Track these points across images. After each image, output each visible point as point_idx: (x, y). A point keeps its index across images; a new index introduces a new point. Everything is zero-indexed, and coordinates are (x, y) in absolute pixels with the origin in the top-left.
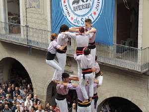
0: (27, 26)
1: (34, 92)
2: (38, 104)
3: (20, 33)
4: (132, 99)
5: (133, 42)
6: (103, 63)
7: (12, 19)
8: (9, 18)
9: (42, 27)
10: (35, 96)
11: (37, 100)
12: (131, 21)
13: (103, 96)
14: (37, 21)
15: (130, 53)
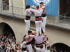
0: (12, 6)
2: (18, 46)
3: (9, 10)
4: (68, 44)
5: (68, 14)
6: (52, 25)
7: (5, 2)
8: (3, 2)
9: (20, 7)
12: (67, 3)
13: (52, 42)
14: (18, 4)
15: (66, 20)
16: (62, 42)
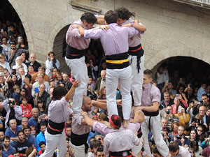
16: (192, 52)
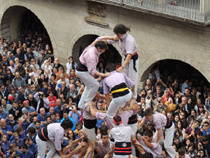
1: (54, 54)
10: (56, 59)
11: (59, 65)
13: (151, 58)
16: (177, 56)
